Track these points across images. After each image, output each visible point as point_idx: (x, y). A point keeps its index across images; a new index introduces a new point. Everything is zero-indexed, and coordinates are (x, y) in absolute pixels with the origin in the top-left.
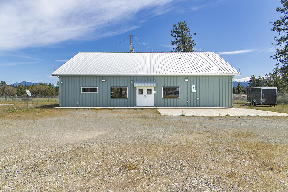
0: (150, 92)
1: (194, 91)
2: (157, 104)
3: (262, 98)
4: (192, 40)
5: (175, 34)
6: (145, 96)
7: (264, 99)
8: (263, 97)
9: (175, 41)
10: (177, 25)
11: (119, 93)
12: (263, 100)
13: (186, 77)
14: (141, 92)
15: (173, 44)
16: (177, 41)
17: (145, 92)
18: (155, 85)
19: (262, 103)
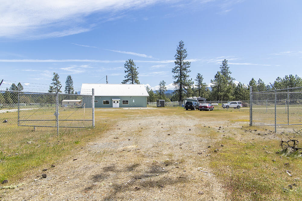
0: (118, 102)
1: (134, 102)
2: (120, 106)
4: (136, 71)
5: (127, 67)
6: (116, 104)
8: (160, 103)
9: (127, 70)
10: (128, 61)
11: (107, 102)
13: (131, 97)
14: (114, 102)
15: (126, 72)
16: (128, 71)
17: (116, 102)
18: (120, 100)
19: (160, 106)
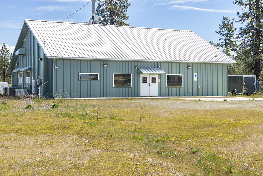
0: (154, 80)
1: (195, 79)
2: (161, 94)
3: (243, 87)
6: (149, 85)
7: (246, 88)
8: (244, 85)
12: (244, 89)
13: (188, 65)
14: (145, 80)
17: (149, 80)
19: (243, 92)
